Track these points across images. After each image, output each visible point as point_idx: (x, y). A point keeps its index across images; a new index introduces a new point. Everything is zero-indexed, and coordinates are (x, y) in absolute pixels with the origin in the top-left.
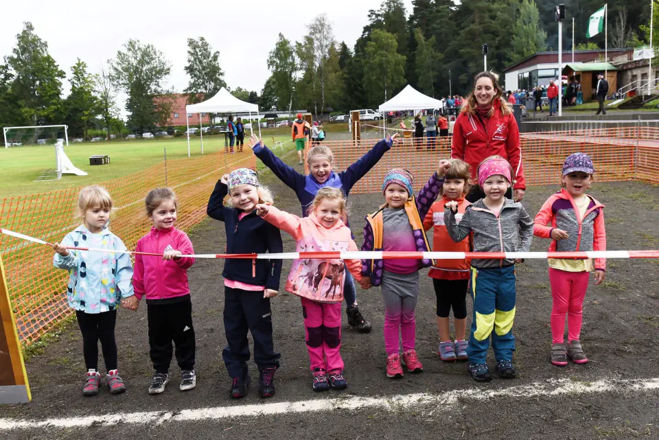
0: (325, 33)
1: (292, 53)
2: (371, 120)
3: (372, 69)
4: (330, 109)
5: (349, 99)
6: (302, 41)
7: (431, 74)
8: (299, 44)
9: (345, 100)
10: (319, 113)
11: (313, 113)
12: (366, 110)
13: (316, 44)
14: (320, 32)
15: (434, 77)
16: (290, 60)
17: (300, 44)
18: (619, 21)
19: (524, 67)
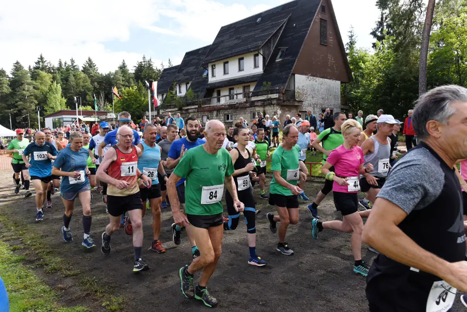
18: (101, 98)
19: (55, 116)
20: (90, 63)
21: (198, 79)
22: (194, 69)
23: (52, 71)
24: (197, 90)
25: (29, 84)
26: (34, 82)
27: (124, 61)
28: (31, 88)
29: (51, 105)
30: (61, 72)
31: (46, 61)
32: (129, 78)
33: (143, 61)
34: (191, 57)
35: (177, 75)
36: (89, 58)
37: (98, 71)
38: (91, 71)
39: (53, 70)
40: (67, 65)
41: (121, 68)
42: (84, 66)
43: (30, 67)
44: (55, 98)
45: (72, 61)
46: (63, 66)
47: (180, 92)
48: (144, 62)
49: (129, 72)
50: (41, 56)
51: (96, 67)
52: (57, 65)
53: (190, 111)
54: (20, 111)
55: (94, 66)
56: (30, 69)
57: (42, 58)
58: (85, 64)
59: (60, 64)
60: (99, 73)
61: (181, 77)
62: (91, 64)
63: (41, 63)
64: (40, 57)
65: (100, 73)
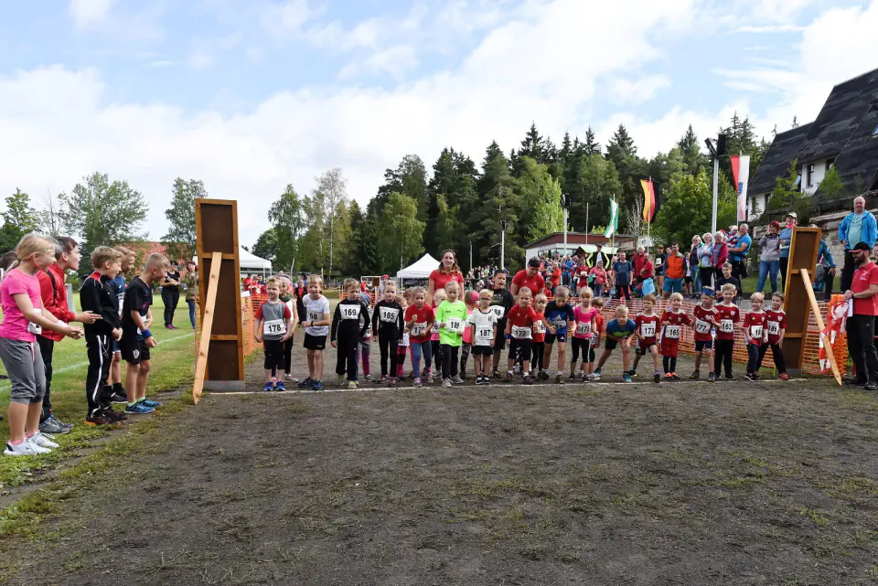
0: (337, 190)
1: (298, 207)
3: (388, 233)
6: (311, 196)
8: (306, 198)
13: (326, 200)
14: (331, 188)
16: (295, 215)
18: (636, 208)
19: (544, 245)
20: (623, 137)
21: (859, 143)
22: (853, 123)
23: (551, 158)
24: (853, 171)
25: (506, 184)
26: (514, 180)
27: (690, 128)
28: (509, 191)
29: (542, 226)
30: (566, 158)
31: (540, 138)
32: (699, 165)
33: (732, 125)
34: (847, 97)
35: (808, 142)
36: (621, 127)
37: (636, 154)
38: (624, 154)
39: (554, 155)
40: (578, 145)
41: (682, 144)
42: (609, 145)
43: (513, 152)
44: (549, 210)
45: (590, 136)
46: (571, 148)
47: (809, 184)
48: (735, 128)
49: (700, 152)
50: (533, 129)
51: (632, 146)
52: (559, 147)
53: (829, 225)
54: (487, 236)
55: (630, 144)
56: (513, 157)
57: (533, 133)
58: (613, 141)
59: (567, 142)
60: (637, 158)
61: (817, 146)
62: (624, 139)
63: (532, 143)
64: (530, 131)
65: (641, 158)
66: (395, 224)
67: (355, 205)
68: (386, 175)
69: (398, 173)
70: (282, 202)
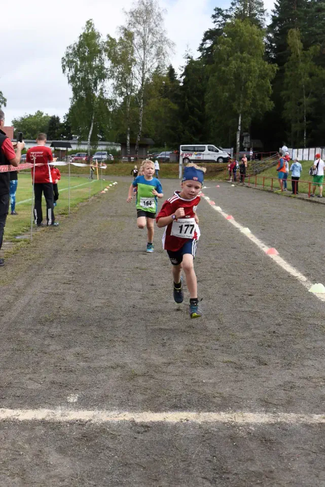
0: (152, 25)
1: (100, 52)
2: (213, 161)
4: (149, 141)
5: (181, 127)
6: (117, 36)
7: (306, 100)
8: (111, 39)
9: (173, 129)
10: (132, 145)
11: (124, 145)
12: (206, 146)
13: (137, 40)
14: (144, 22)
15: (310, 106)
16: (96, 62)
17: (113, 40)
66: (234, 64)
67: (171, 70)
68: (214, 16)
69: (229, 13)
70: (81, 45)
